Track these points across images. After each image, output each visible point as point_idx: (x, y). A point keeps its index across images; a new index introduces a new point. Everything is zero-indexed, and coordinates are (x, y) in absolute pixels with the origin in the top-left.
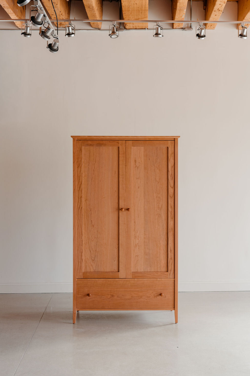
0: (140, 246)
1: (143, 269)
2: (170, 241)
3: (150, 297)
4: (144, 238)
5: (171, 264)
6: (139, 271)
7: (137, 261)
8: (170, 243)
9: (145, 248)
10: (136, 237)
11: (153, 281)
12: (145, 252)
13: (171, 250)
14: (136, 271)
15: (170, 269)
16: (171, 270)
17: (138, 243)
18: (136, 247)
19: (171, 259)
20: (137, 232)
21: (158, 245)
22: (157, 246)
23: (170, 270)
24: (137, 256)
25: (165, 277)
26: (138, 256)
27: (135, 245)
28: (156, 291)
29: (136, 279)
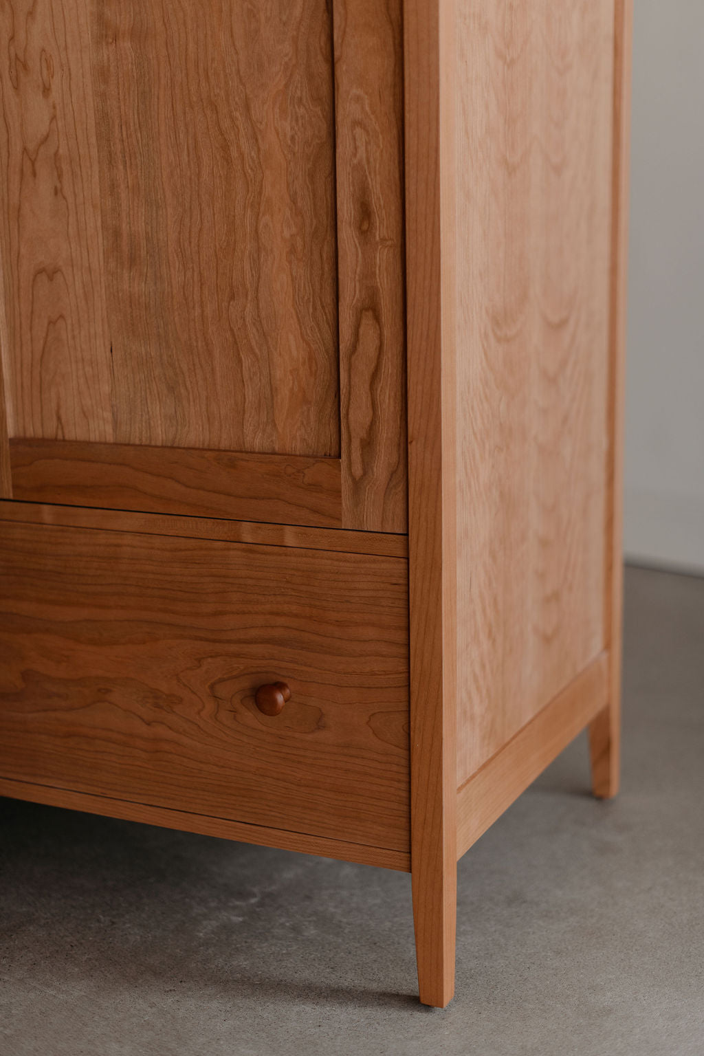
0: (65, 167)
1: (108, 415)
2: (358, 99)
3: (181, 700)
4: (102, 74)
5: (367, 377)
6: (75, 432)
7: (52, 323)
8: (356, 123)
9: (113, 187)
10: (25, 67)
11: (192, 543)
12: (117, 234)
13: (365, 212)
14: (50, 430)
15: (363, 434)
16: (368, 444)
17: (46, 138)
18: (34, 174)
19: (370, 314)
20: (31, 14)
21: (234, 153)
22: (228, 160)
23: (356, 444)
24: (51, 273)
25: (315, 511)
26: (56, 270)
27: (25, 150)
28: (233, 648)
29: (47, 513)
